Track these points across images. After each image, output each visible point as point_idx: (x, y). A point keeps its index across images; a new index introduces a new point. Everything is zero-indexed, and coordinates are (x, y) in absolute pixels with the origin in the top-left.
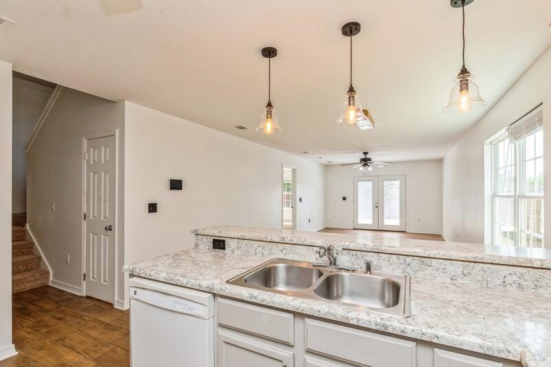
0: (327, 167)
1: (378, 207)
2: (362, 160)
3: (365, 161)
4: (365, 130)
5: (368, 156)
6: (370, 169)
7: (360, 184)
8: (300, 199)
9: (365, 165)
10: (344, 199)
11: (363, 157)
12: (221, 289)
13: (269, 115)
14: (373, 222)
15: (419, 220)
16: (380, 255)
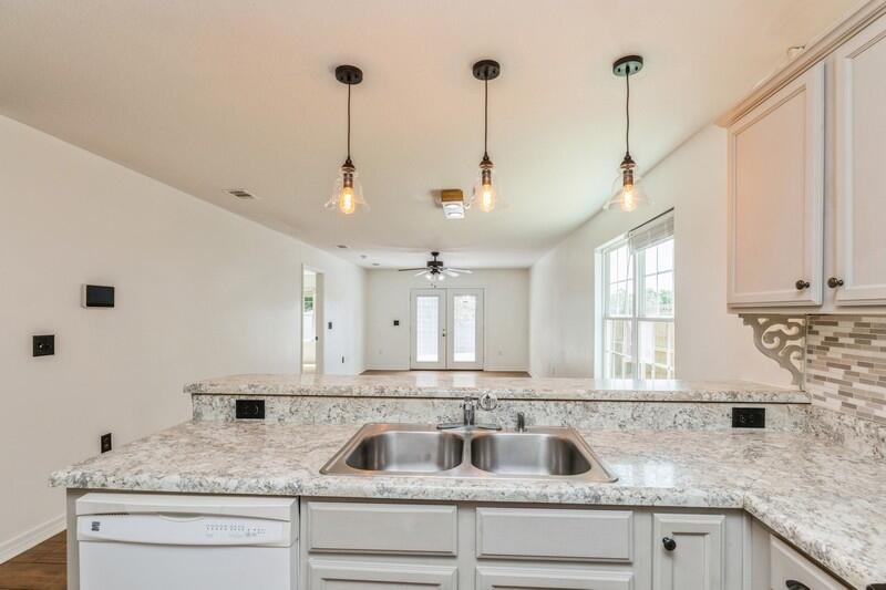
0: (369, 272)
1: (446, 335)
2: (430, 264)
3: (435, 266)
4: (455, 220)
5: (438, 259)
6: (441, 277)
7: (420, 300)
8: (330, 326)
9: (435, 271)
10: (396, 323)
11: (432, 259)
12: (319, 487)
13: (348, 181)
14: (439, 358)
15: (500, 353)
16: (532, 402)
